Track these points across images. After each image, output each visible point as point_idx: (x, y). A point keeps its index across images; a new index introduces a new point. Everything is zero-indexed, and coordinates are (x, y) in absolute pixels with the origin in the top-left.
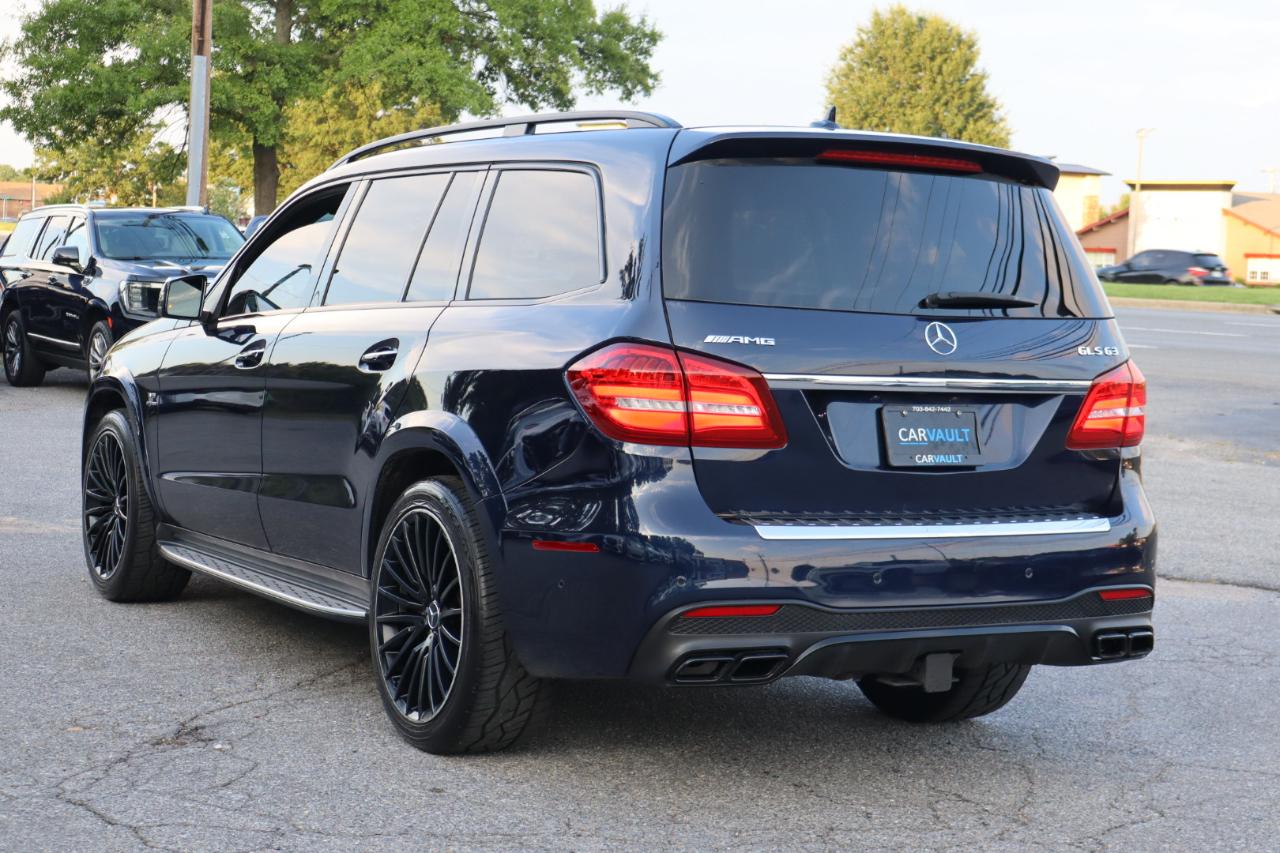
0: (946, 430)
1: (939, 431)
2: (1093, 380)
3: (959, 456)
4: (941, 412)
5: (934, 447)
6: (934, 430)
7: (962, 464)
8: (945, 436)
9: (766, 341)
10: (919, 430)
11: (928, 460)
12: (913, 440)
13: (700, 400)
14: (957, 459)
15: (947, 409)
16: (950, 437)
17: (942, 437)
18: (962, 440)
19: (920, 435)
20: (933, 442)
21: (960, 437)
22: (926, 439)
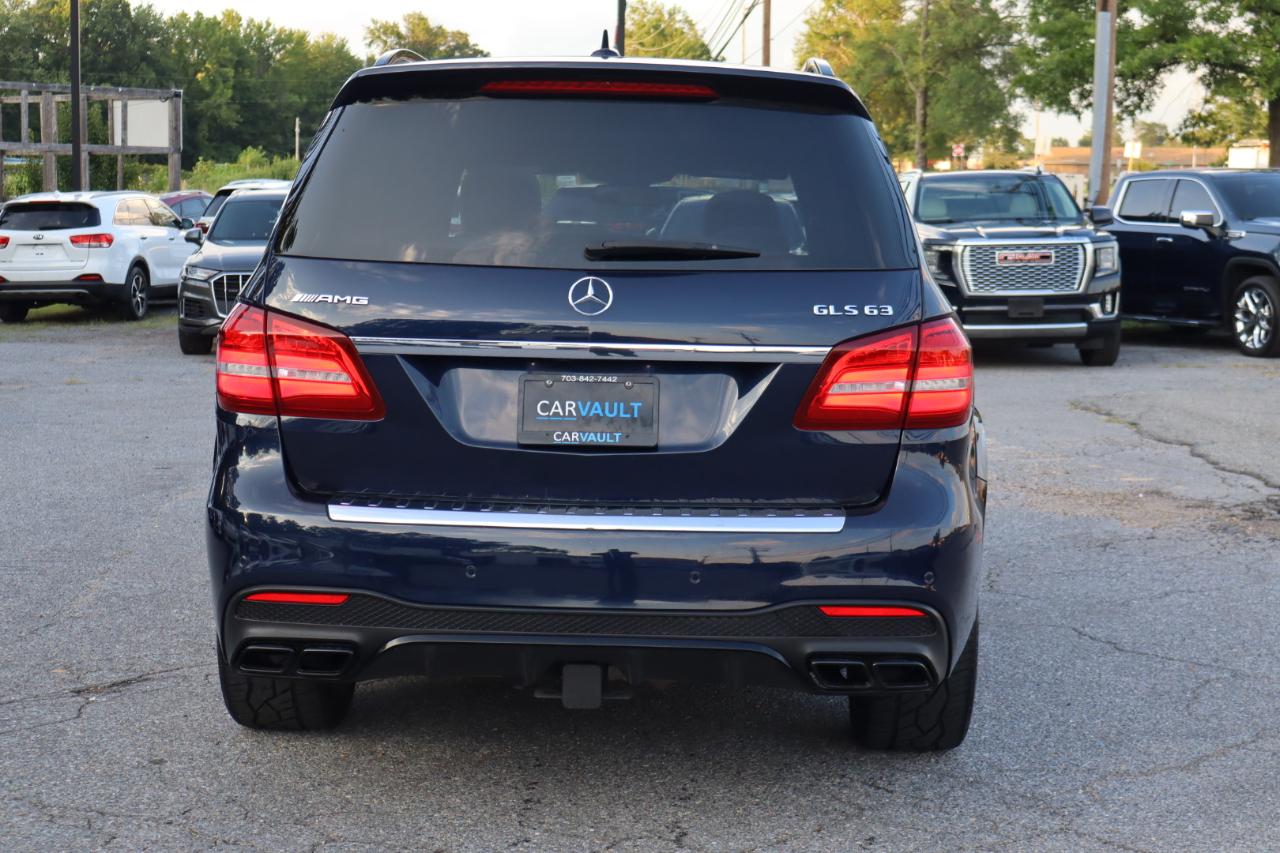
0: (607, 404)
1: (597, 404)
2: (834, 346)
3: (617, 435)
4: (601, 382)
5: (585, 422)
6: (589, 404)
7: (622, 444)
8: (603, 411)
9: (358, 300)
10: (567, 403)
11: (574, 438)
12: (556, 414)
13: (285, 365)
14: (614, 438)
15: (613, 379)
16: (611, 411)
17: (599, 411)
18: (628, 416)
19: (567, 408)
20: (583, 418)
21: (625, 413)
22: (574, 414)
